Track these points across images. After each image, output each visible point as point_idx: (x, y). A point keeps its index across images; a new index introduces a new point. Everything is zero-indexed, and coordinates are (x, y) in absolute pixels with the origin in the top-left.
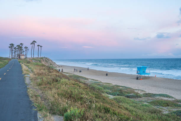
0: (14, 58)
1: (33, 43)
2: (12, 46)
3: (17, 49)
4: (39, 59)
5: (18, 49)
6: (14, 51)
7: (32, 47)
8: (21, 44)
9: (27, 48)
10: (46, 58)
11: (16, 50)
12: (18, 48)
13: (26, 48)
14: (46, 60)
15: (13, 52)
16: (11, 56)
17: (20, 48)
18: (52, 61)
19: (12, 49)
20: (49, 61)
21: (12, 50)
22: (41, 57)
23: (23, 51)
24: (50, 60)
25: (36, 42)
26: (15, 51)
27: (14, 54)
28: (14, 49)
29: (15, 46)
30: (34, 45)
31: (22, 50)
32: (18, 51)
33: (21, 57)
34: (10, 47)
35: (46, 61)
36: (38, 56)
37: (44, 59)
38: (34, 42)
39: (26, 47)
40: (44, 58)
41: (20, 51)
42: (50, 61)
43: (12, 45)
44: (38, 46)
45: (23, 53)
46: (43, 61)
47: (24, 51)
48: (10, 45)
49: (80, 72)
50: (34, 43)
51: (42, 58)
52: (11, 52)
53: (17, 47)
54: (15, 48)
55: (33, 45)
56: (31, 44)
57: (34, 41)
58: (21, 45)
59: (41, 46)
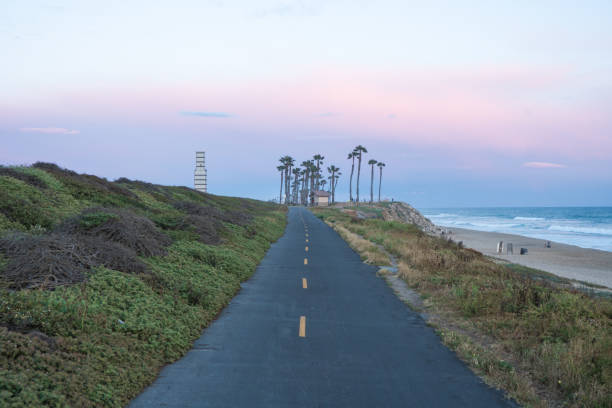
0: (294, 205)
1: (354, 154)
2: (287, 165)
3: (302, 173)
4: (377, 209)
5: (308, 175)
6: (293, 180)
7: (353, 166)
8: (318, 157)
9: (338, 169)
10: (400, 204)
11: (302, 177)
12: (307, 171)
13: (333, 169)
14: (400, 209)
15: (291, 184)
16: (284, 196)
17: (313, 171)
18: (418, 214)
19: (286, 172)
20: (408, 213)
21: (288, 178)
22: (383, 199)
23: (320, 180)
24: (412, 211)
25: (365, 151)
26: (297, 182)
27: (291, 189)
28: (293, 175)
29: (297, 164)
30: (360, 158)
31: (320, 177)
32: (307, 180)
33: (316, 200)
34: (280, 168)
35: (398, 215)
36: (372, 195)
37: (393, 207)
38: (358, 151)
39: (333, 167)
41: (312, 181)
42: (412, 214)
43: (288, 161)
44: (372, 162)
45: (321, 187)
46: (390, 212)
47: (324, 182)
48: (282, 160)
49: (523, 252)
50: (360, 154)
51: (385, 204)
52: (284, 183)
53: (304, 168)
54: (296, 171)
55: (357, 160)
56: (350, 156)
57: (360, 148)
58: (315, 163)
59: (380, 164)
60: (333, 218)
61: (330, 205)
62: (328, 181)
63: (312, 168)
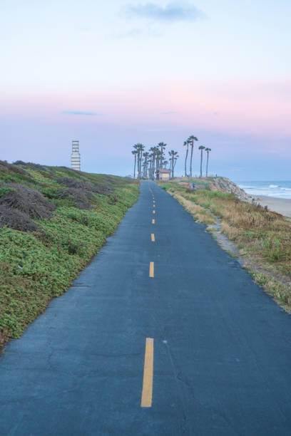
0: (144, 179)
1: (188, 142)
2: (139, 150)
3: (150, 156)
4: (206, 182)
5: (154, 157)
6: (144, 161)
7: (188, 151)
8: (161, 144)
9: (176, 153)
10: (222, 178)
11: (150, 159)
12: (153, 155)
13: (173, 153)
14: (222, 182)
15: (142, 164)
16: (137, 173)
17: (158, 155)
18: (235, 185)
19: (139, 155)
20: (228, 185)
21: (140, 160)
22: (210, 174)
23: (163, 161)
24: (230, 183)
25: (196, 140)
26: (146, 163)
27: (142, 168)
28: (144, 158)
29: (146, 150)
30: (192, 145)
31: (163, 158)
32: (153, 161)
33: (160, 176)
34: (134, 152)
35: (221, 187)
36: (201, 172)
37: (217, 180)
38: (191, 140)
39: (173, 151)
40: (215, 178)
41: (158, 162)
42: (231, 186)
43: (140, 147)
44: (201, 148)
45: (164, 166)
46: (214, 184)
47: (166, 162)
48: (136, 147)
50: (192, 142)
51: (211, 179)
52: (137, 163)
53: (152, 152)
54: (146, 155)
55: (190, 146)
56: (185, 143)
57: (192, 137)
58: (160, 148)
59: (207, 149)
60: (173, 189)
61: (171, 179)
62: (169, 162)
63: (157, 153)
